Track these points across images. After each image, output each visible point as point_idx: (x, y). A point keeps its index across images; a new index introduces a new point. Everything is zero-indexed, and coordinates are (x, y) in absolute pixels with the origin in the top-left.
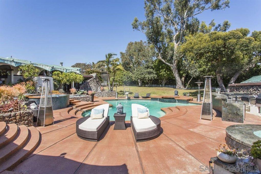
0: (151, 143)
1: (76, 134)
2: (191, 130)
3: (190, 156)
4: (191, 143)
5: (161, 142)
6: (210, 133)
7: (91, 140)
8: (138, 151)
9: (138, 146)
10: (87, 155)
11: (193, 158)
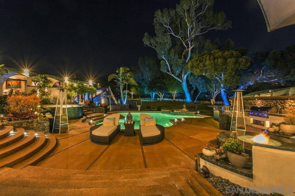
0: (155, 147)
1: (90, 139)
2: (192, 137)
3: (186, 156)
4: (189, 146)
5: (164, 145)
6: (206, 139)
7: (102, 144)
8: (143, 152)
9: (144, 149)
10: (99, 155)
11: (187, 157)
